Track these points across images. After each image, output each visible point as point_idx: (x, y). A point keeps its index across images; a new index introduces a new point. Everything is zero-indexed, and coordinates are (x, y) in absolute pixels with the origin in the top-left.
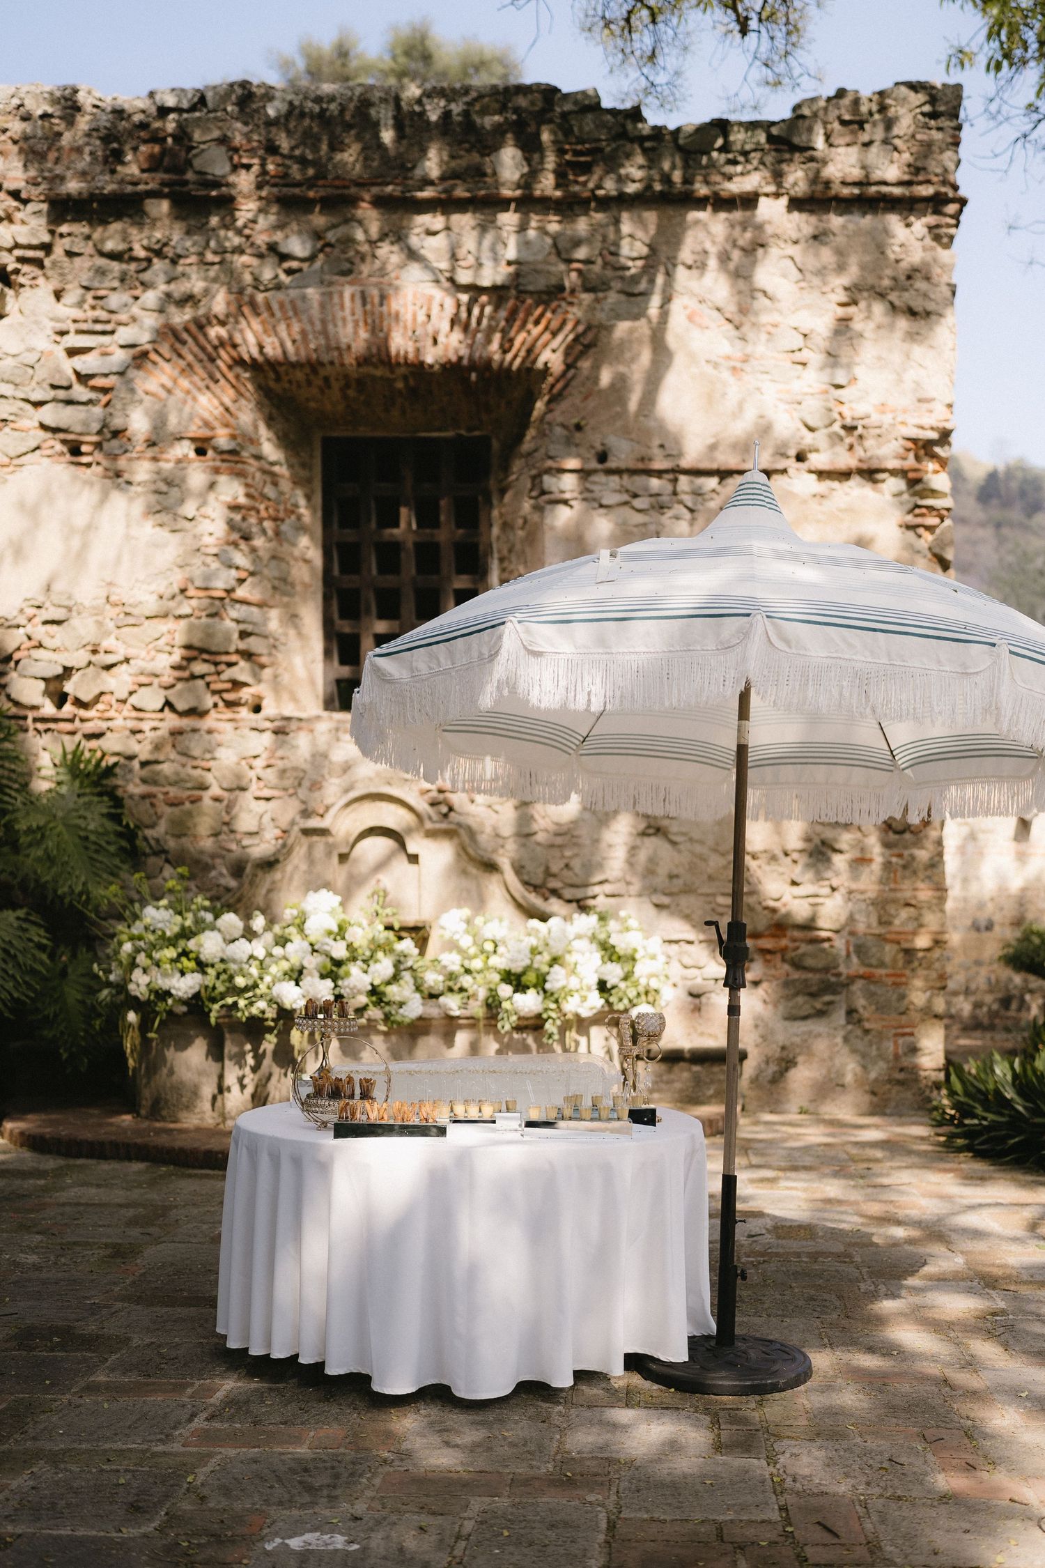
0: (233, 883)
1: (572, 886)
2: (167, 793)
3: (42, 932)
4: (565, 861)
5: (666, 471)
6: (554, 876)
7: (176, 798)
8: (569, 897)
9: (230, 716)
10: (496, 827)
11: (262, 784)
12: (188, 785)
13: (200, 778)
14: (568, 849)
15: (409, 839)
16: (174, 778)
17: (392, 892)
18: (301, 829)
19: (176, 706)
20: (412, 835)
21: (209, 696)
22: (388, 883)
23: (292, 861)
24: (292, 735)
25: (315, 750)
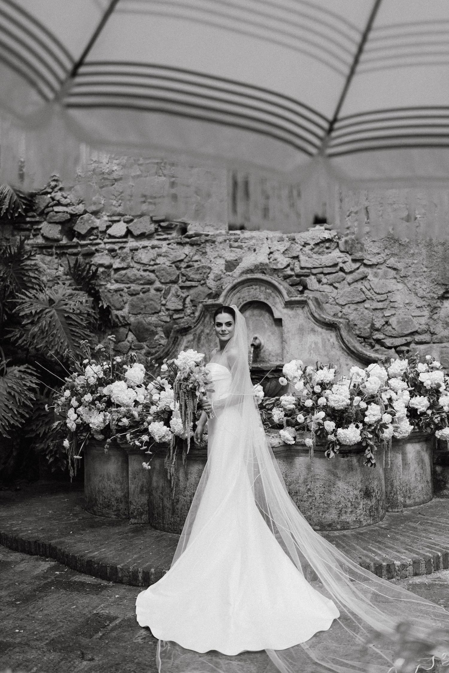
1: (391, 337)
2: (129, 288)
3: (34, 380)
4: (386, 319)
6: (378, 330)
7: (134, 290)
8: (389, 344)
9: (165, 236)
10: (336, 298)
11: (184, 278)
12: (141, 282)
13: (148, 277)
14: (387, 311)
15: (275, 309)
16: (133, 278)
17: (265, 346)
18: (204, 306)
19: (133, 233)
20: (277, 306)
21: (153, 225)
22: (262, 340)
23: (200, 327)
24: (202, 245)
25: (216, 254)
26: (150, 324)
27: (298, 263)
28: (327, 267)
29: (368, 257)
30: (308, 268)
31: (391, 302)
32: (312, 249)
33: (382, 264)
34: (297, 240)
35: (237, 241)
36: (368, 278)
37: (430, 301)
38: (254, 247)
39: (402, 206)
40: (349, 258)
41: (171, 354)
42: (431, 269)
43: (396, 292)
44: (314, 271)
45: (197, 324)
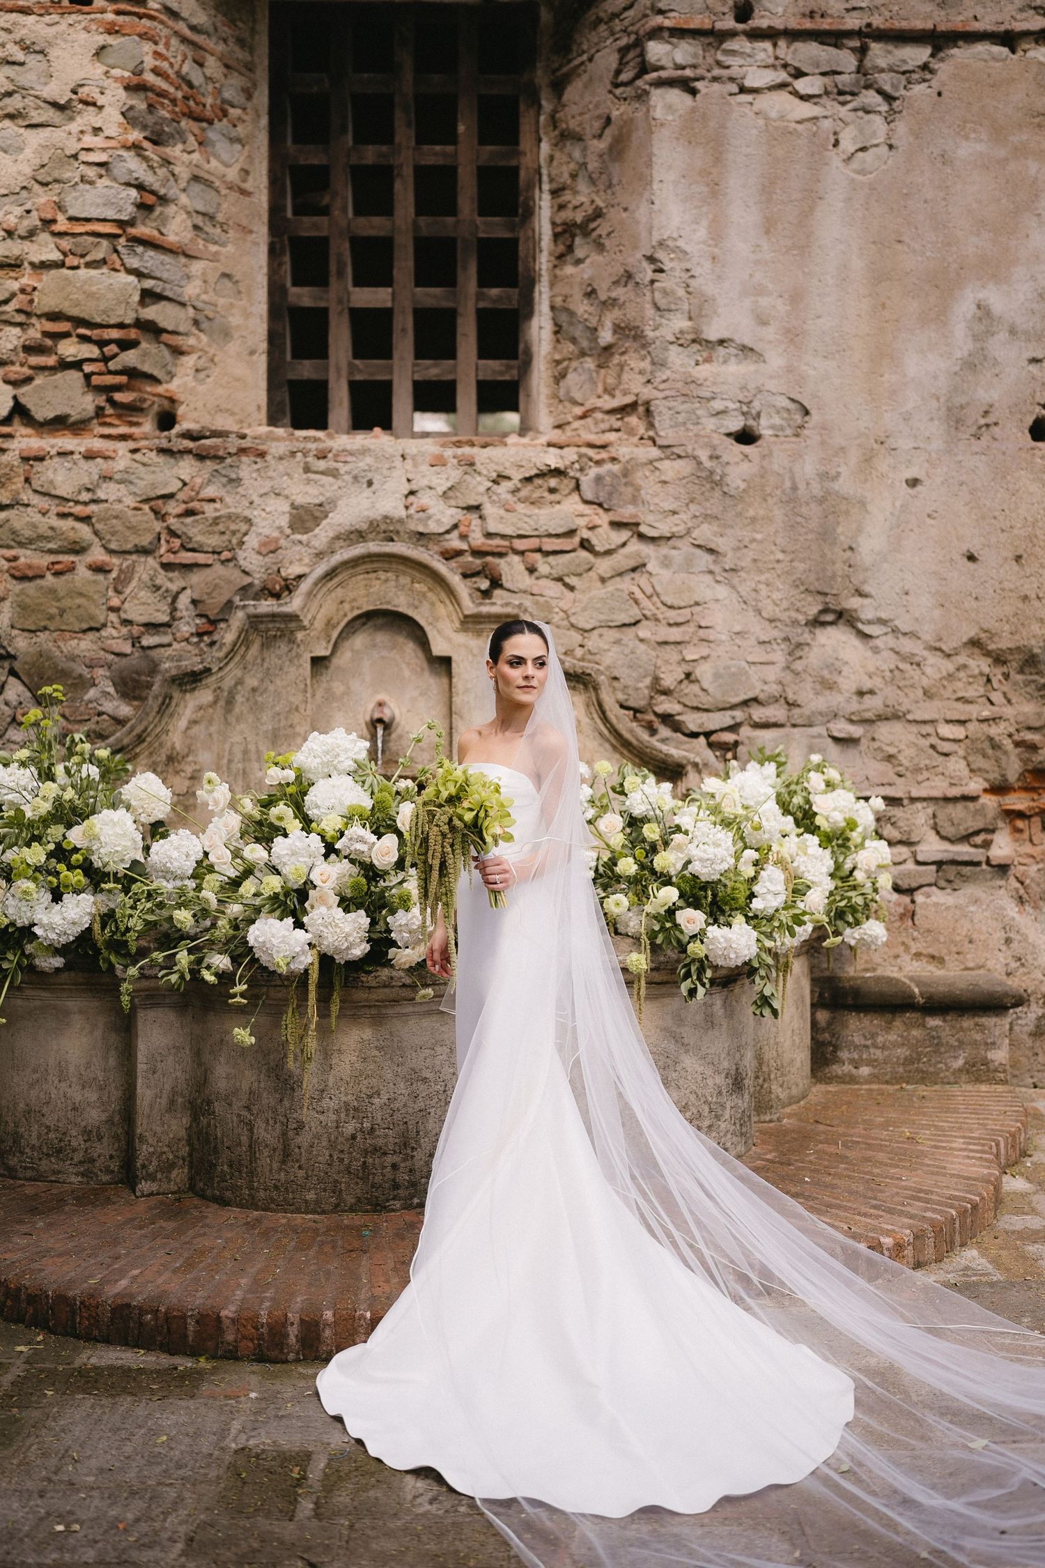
0: (125, 710)
1: (698, 709)
2: (15, 559)
4: (686, 668)
5: (849, 34)
6: (666, 692)
7: (30, 567)
8: (693, 727)
9: (123, 430)
10: (570, 612)
11: (176, 543)
12: (52, 546)
13: (71, 534)
14: (690, 647)
15: (435, 632)
16: (28, 533)
17: (403, 723)
18: (249, 617)
19: (33, 413)
20: (440, 625)
21: (89, 398)
22: (395, 709)
23: (232, 673)
24: (229, 461)
25: (267, 486)
26: (73, 658)
27: (479, 521)
28: (550, 536)
29: (650, 518)
30: (503, 537)
31: (700, 627)
32: (515, 491)
33: (681, 537)
34: (478, 467)
35: (325, 457)
36: (649, 567)
37: (788, 629)
38: (370, 475)
39: (732, 406)
40: (603, 519)
41: (149, 739)
42: (792, 556)
43: (711, 605)
44: (520, 545)
45: (227, 664)
